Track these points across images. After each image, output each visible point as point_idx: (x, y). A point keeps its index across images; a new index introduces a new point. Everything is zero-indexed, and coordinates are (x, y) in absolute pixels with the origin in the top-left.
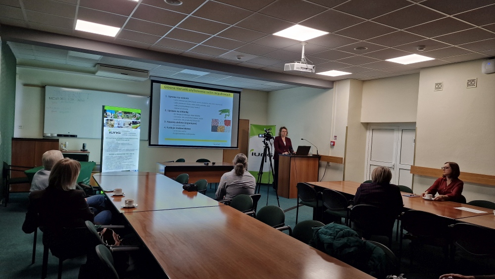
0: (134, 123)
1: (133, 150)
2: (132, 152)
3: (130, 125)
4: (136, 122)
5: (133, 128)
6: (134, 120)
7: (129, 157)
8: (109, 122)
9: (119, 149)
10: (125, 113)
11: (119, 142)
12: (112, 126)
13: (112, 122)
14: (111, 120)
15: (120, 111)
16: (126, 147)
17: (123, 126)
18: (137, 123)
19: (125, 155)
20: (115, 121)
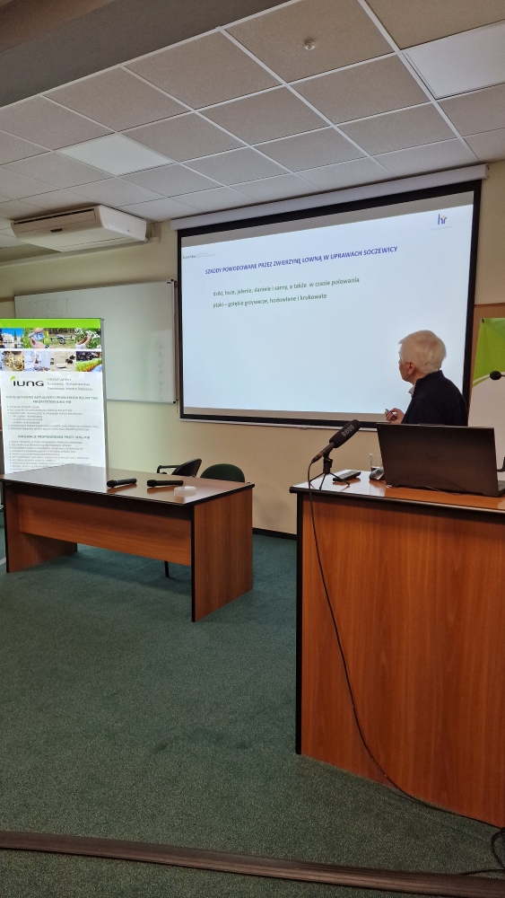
0: (81, 356)
1: (87, 427)
2: (83, 434)
3: (70, 362)
4: (87, 353)
5: (78, 369)
6: (82, 348)
7: (73, 446)
8: (12, 358)
9: (41, 423)
10: (54, 331)
11: (42, 406)
12: (20, 367)
13: (19, 359)
14: (15, 353)
15: (38, 329)
16: (63, 420)
17: (48, 366)
18: (92, 357)
19: (64, 440)
20: (27, 355)
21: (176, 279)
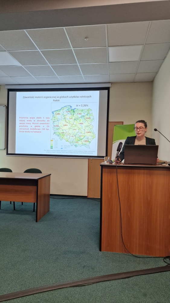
21: (7, 105)
